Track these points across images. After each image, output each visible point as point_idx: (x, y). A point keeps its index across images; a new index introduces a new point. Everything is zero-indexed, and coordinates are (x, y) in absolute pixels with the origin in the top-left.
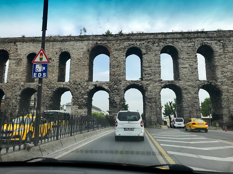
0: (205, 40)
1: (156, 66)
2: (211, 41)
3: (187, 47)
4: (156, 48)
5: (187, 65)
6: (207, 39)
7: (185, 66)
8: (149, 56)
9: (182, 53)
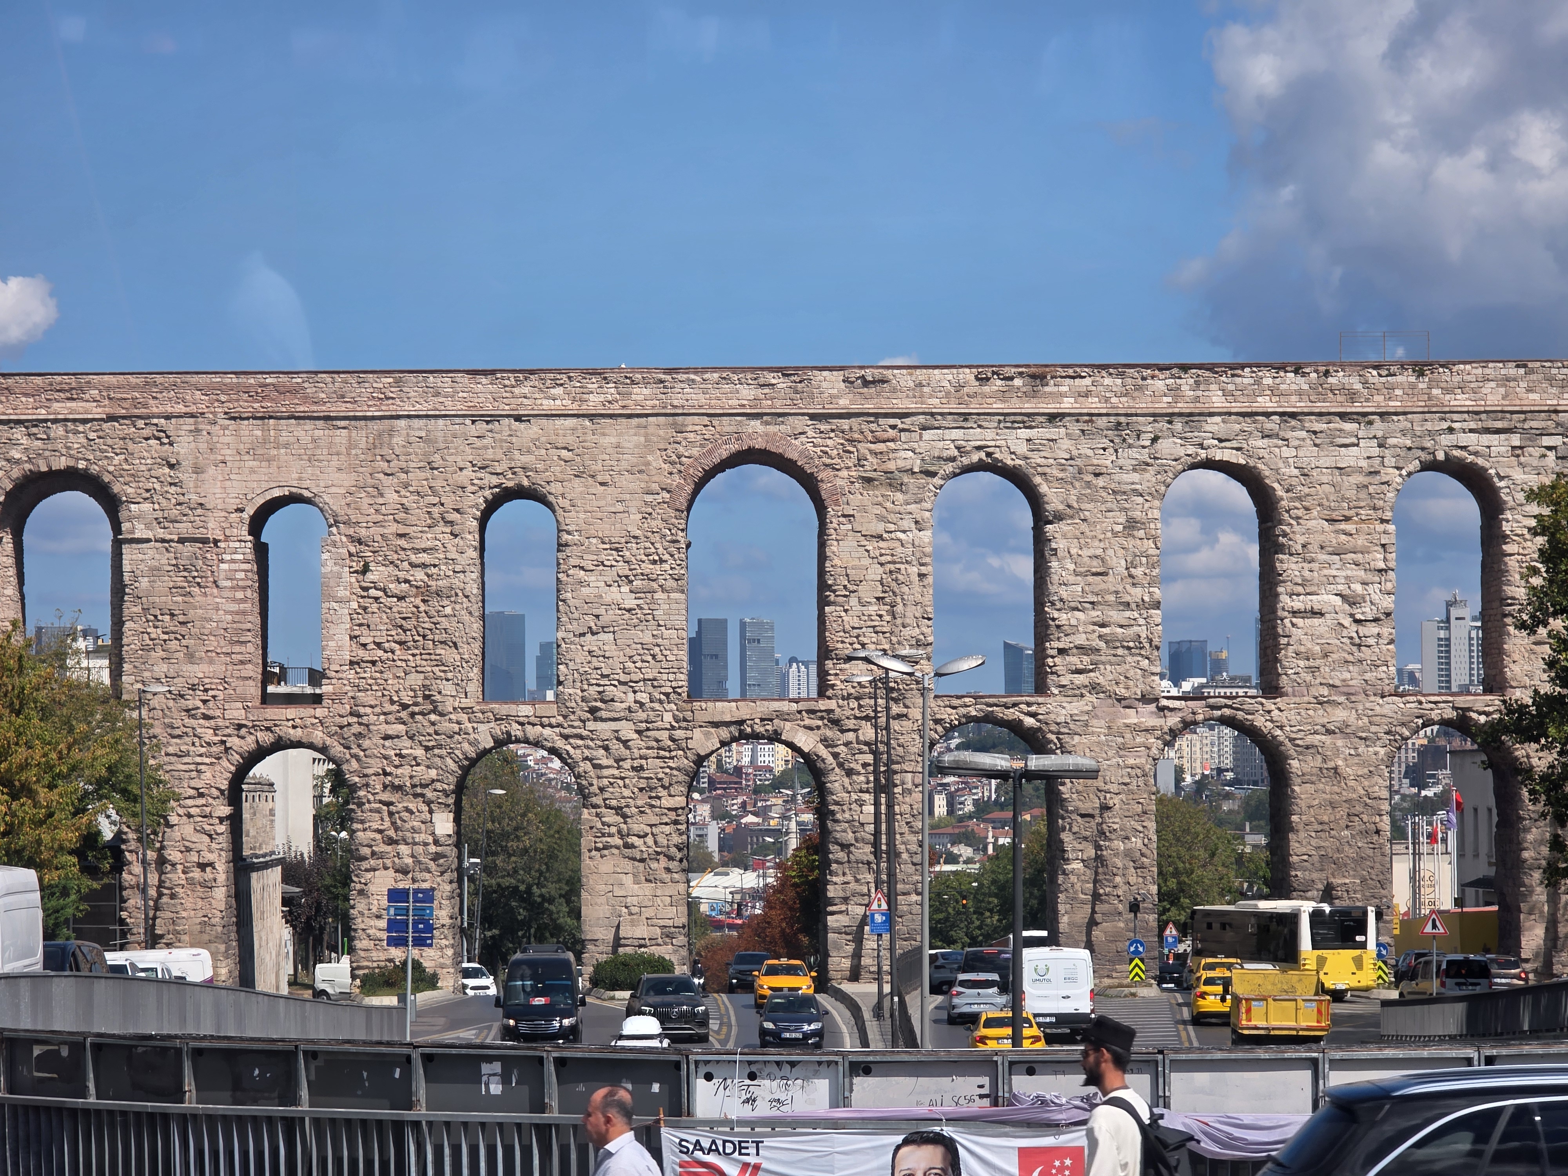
0: (1451, 430)
1: (1127, 598)
2: (1486, 439)
3: (1337, 472)
4: (1136, 477)
5: (1327, 600)
6: (1465, 425)
7: (1314, 601)
8: (1084, 527)
9: (1300, 513)
